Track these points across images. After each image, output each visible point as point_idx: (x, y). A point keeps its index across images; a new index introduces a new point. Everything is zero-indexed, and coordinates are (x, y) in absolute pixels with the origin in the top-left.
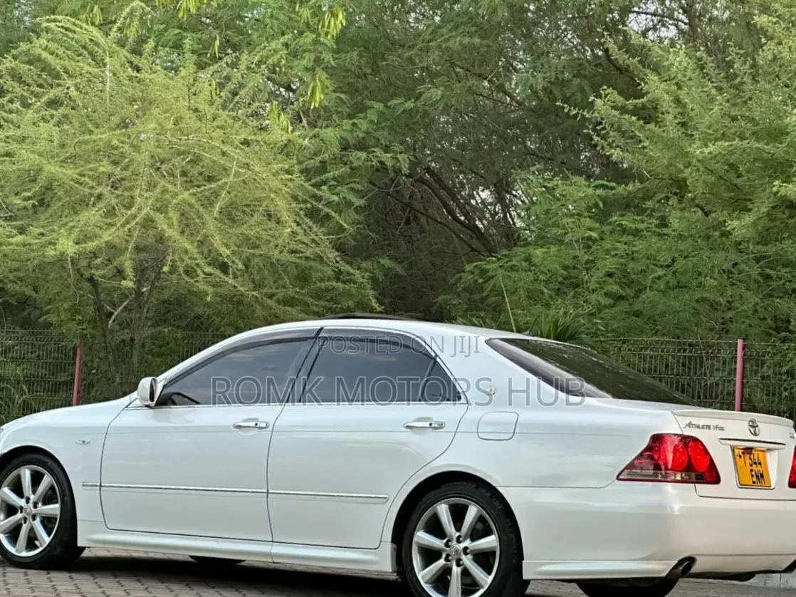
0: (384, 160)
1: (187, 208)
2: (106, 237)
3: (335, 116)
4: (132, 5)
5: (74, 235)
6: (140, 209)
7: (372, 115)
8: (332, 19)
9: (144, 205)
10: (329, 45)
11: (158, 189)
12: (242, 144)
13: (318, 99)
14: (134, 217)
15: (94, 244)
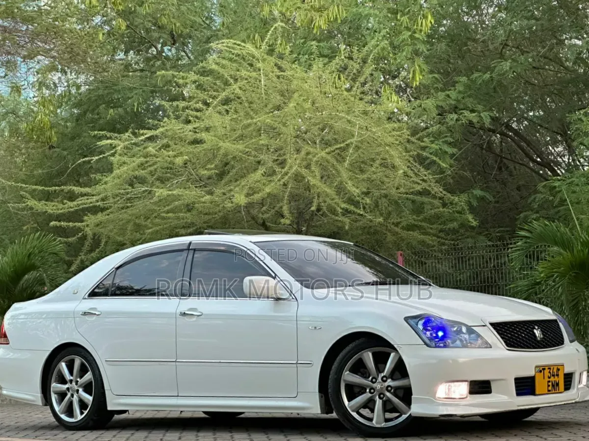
0: (471, 118)
1: (325, 164)
2: (268, 190)
3: (432, 91)
4: (275, 25)
5: (245, 191)
6: (291, 167)
7: (460, 87)
8: (424, 20)
9: (294, 164)
10: (421, 38)
11: (303, 153)
12: (363, 114)
13: (418, 79)
14: (286, 174)
15: (259, 195)
